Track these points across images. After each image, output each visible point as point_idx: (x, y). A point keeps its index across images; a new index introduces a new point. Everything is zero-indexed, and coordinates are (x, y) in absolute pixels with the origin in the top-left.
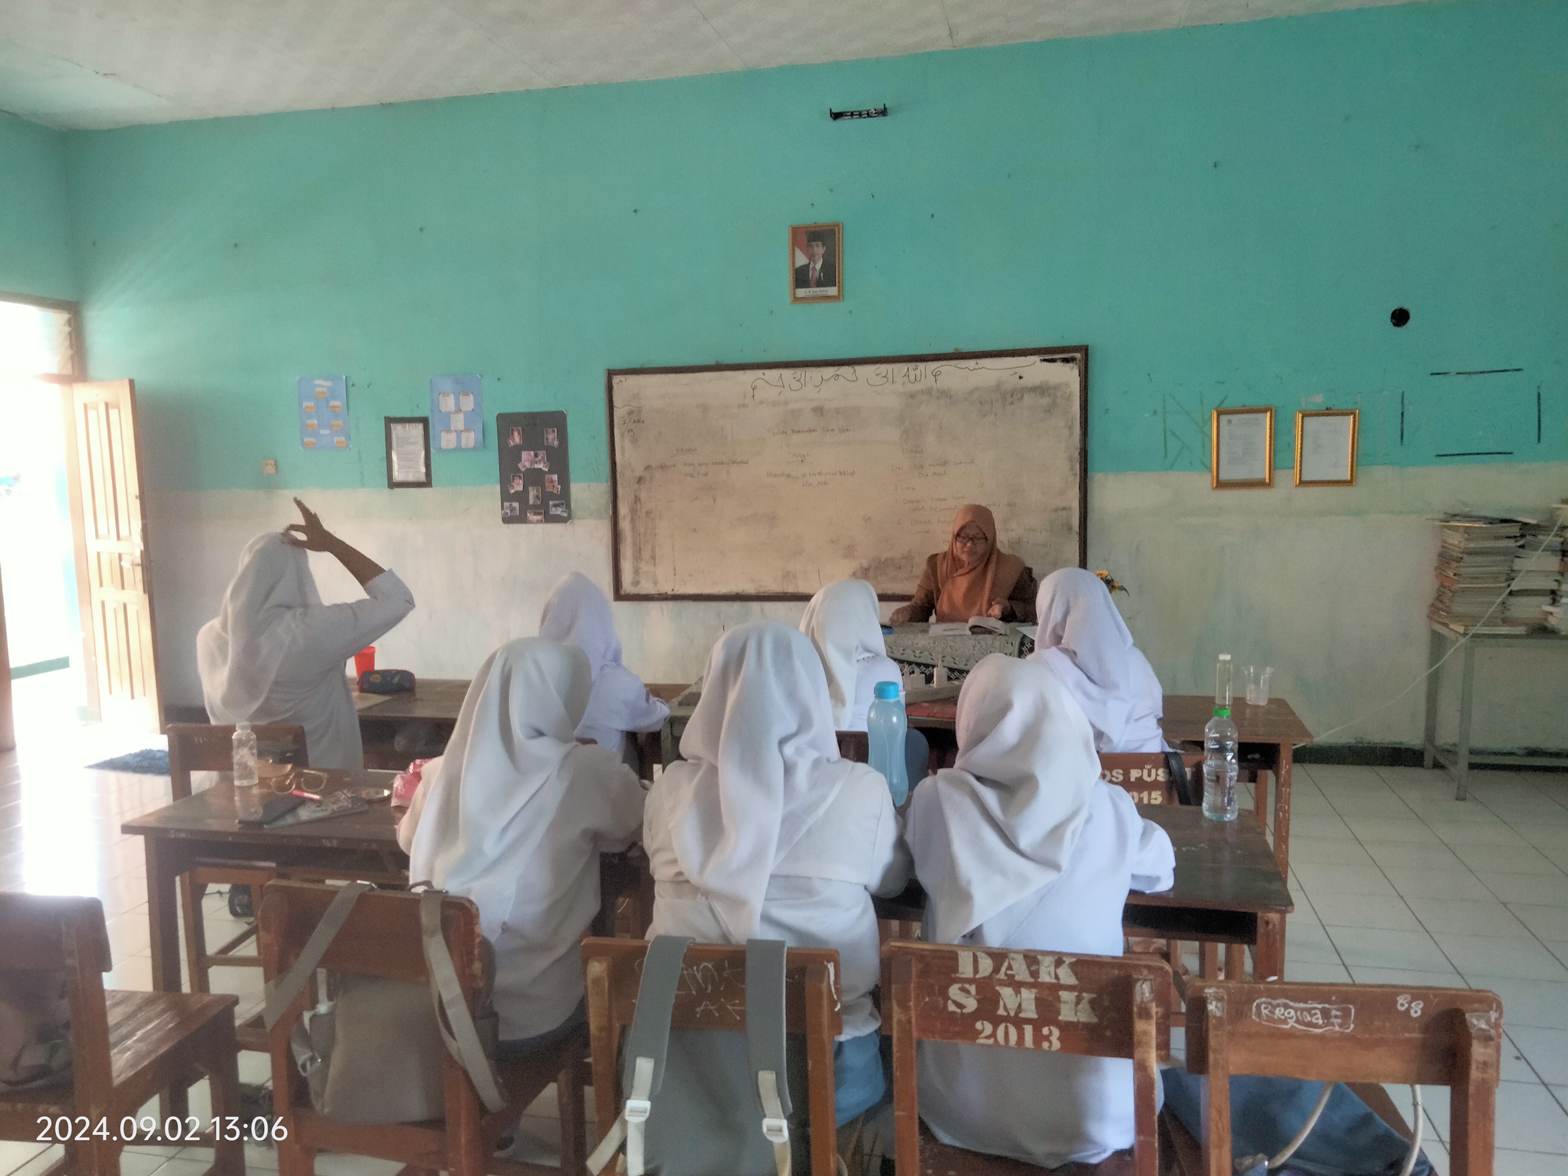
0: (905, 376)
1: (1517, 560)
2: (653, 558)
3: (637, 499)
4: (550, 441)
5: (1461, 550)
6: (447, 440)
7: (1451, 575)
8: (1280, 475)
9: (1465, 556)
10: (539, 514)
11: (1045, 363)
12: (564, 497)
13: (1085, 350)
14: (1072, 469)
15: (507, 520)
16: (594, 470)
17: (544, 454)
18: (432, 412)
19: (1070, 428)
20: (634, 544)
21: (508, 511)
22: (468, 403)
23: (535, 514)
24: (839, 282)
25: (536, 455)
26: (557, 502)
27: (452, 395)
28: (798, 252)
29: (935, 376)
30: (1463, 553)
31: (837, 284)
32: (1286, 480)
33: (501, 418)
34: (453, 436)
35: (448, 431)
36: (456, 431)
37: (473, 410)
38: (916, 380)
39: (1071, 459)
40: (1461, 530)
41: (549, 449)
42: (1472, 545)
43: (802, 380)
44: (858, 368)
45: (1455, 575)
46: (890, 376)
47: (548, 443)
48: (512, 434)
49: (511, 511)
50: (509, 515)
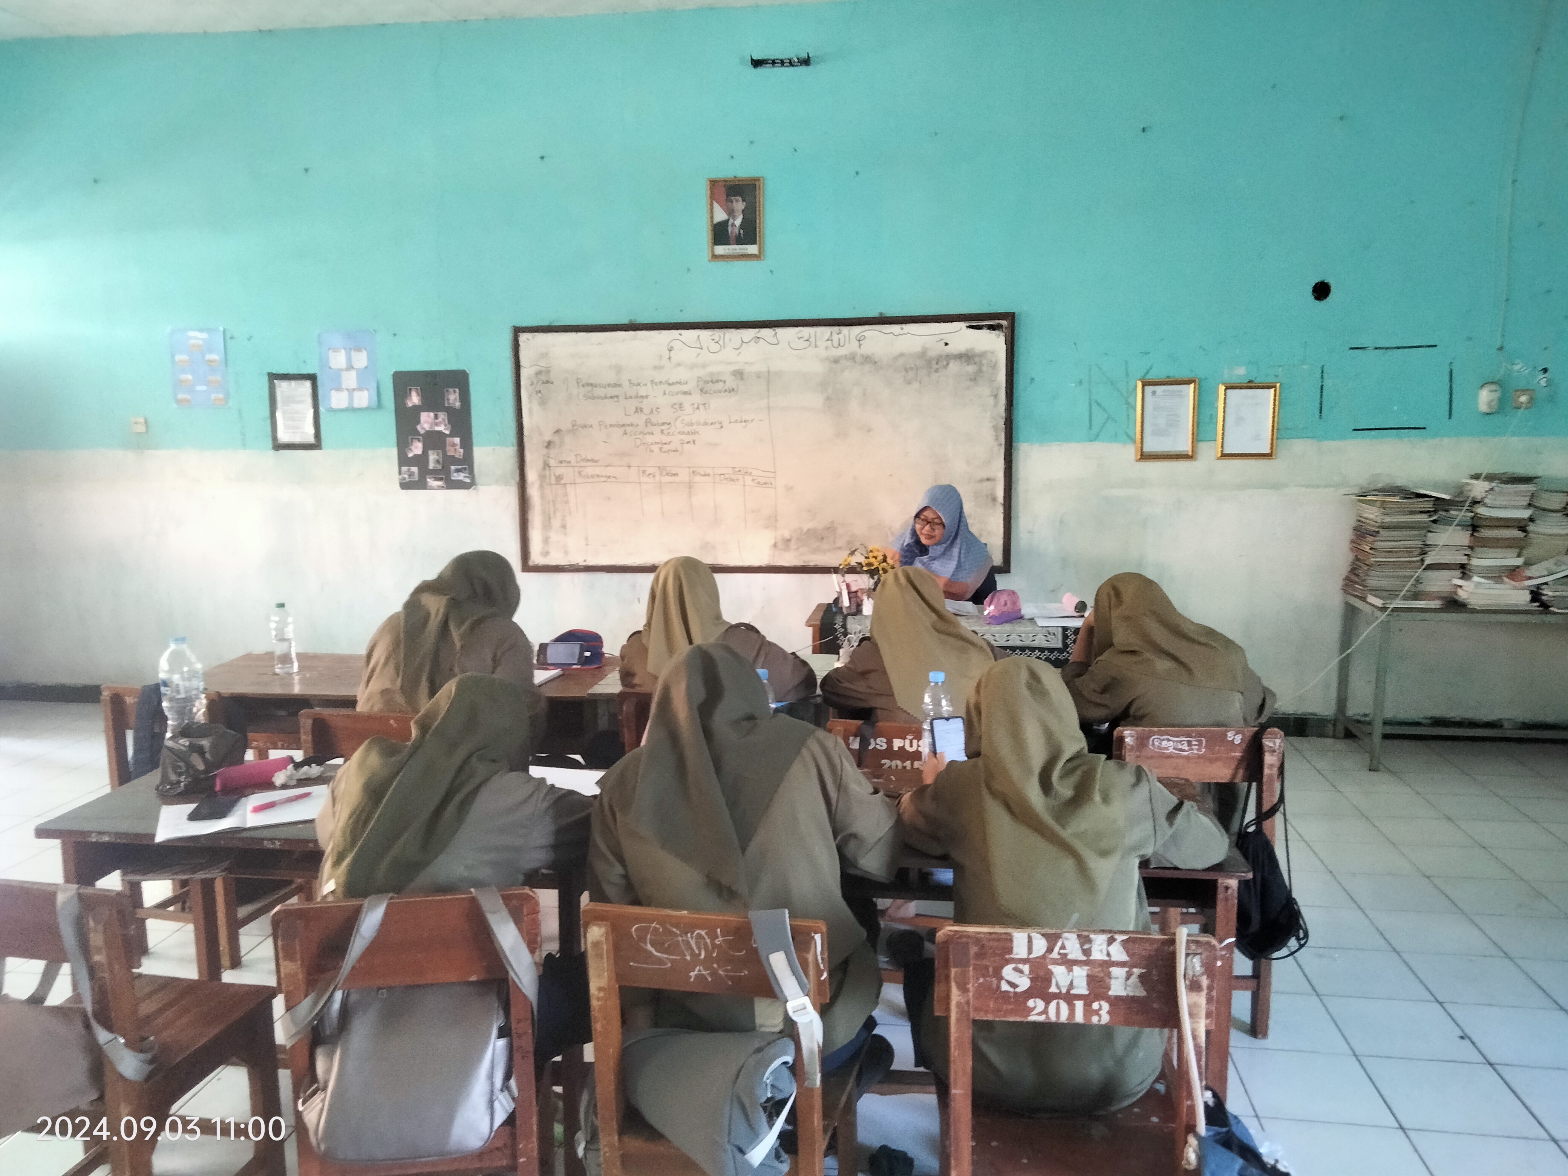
0: (828, 340)
1: (1430, 535)
2: (564, 527)
3: (546, 465)
4: (451, 401)
5: (1377, 524)
6: (336, 400)
7: (1367, 548)
8: (1203, 447)
9: (1381, 530)
10: (440, 479)
11: (971, 329)
12: (467, 462)
13: (1011, 317)
14: (997, 439)
15: (405, 486)
16: (499, 434)
17: (444, 415)
18: (321, 368)
19: (996, 396)
20: (544, 512)
21: (406, 476)
22: (361, 360)
23: (436, 479)
24: (760, 241)
25: (436, 417)
27: (343, 351)
29: (859, 341)
30: (1378, 527)
31: (758, 242)
32: (1208, 452)
33: (398, 376)
34: (344, 395)
35: (339, 389)
36: (347, 390)
37: (366, 368)
38: (839, 345)
39: (995, 428)
40: (1378, 504)
41: (450, 411)
42: (1388, 519)
43: (721, 342)
44: (780, 331)
45: (1371, 549)
46: (812, 339)
47: (449, 404)
48: (410, 393)
49: (410, 475)
50: (408, 480)
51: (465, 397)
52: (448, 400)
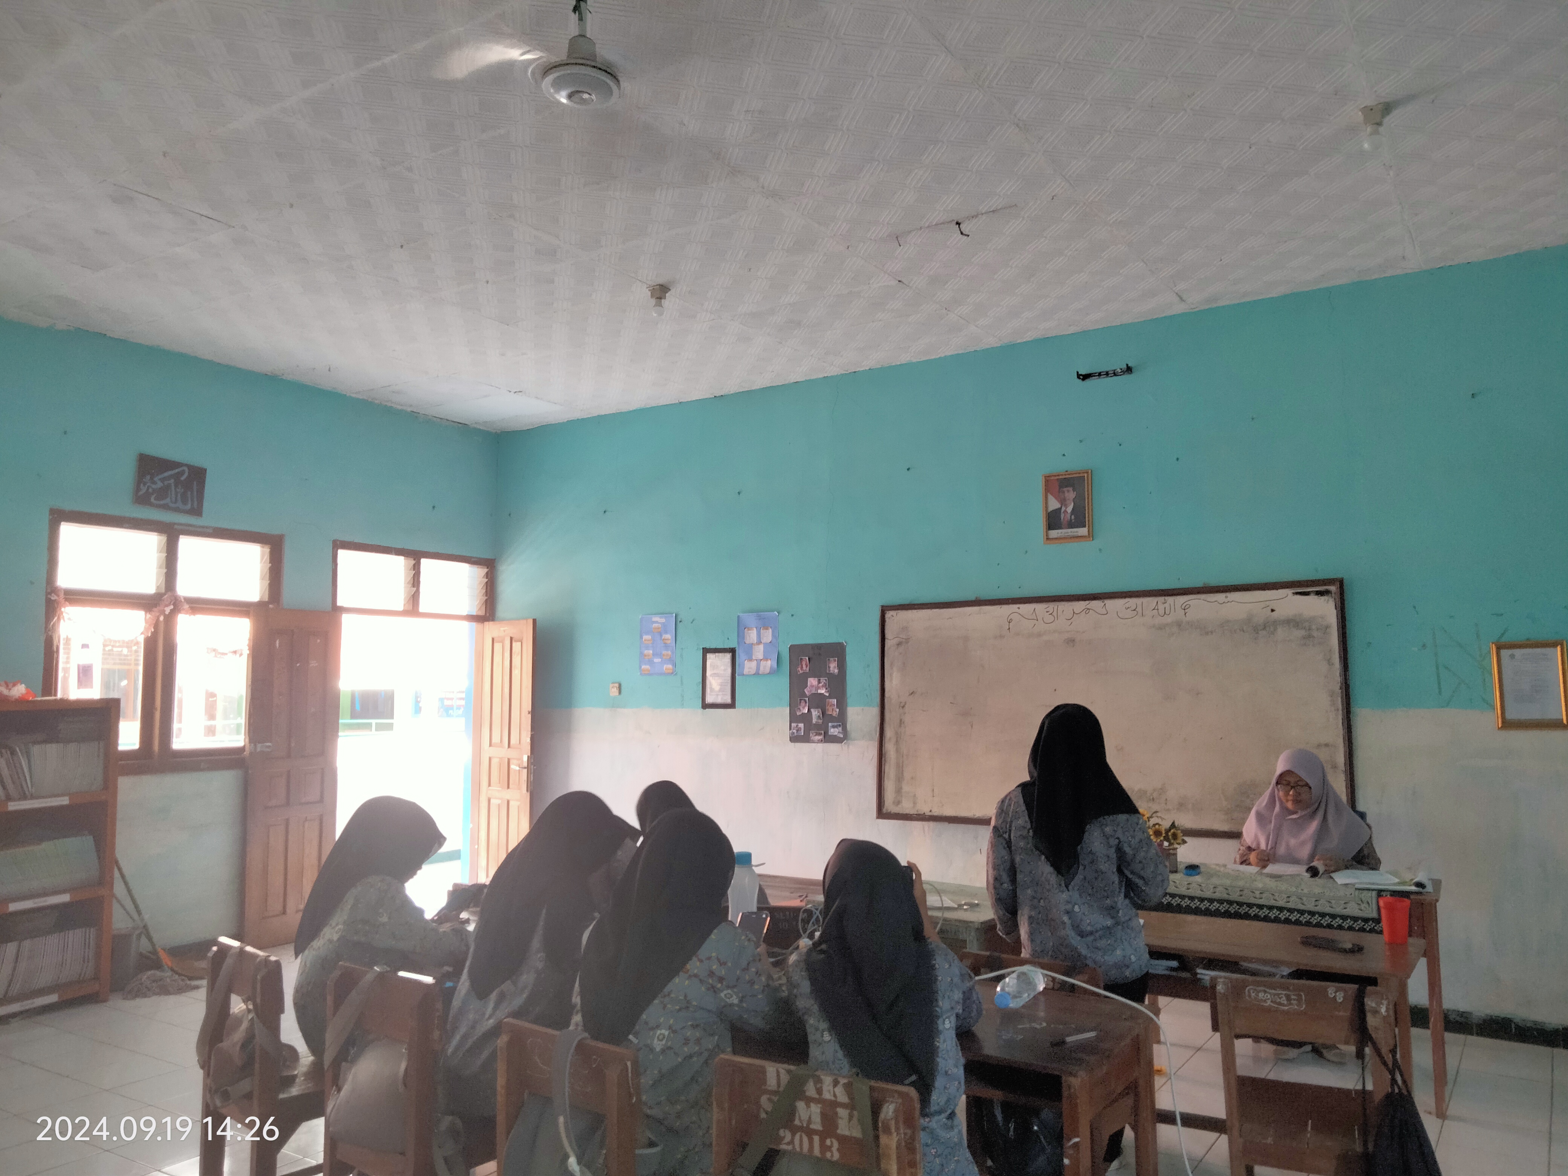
0: (1154, 609)
2: (914, 779)
3: (901, 723)
4: (831, 669)
6: (749, 667)
10: (820, 734)
11: (1298, 597)
12: (841, 720)
13: (1341, 583)
14: (1333, 704)
15: (794, 739)
16: (867, 695)
17: (826, 680)
18: (738, 643)
19: (1329, 660)
20: (898, 765)
21: (795, 731)
22: (768, 636)
23: (817, 734)
24: (1088, 523)
25: (819, 682)
26: (836, 724)
27: (755, 629)
28: (1050, 497)
29: (1184, 609)
31: (1087, 526)
33: (792, 648)
34: (754, 664)
35: (751, 660)
36: (756, 660)
37: (770, 642)
38: (1165, 613)
39: (1332, 694)
41: (830, 676)
43: (1055, 614)
44: (1109, 602)
46: (1139, 609)
47: (830, 671)
48: (801, 662)
49: (797, 731)
50: (796, 734)
51: (842, 666)
52: (829, 667)
